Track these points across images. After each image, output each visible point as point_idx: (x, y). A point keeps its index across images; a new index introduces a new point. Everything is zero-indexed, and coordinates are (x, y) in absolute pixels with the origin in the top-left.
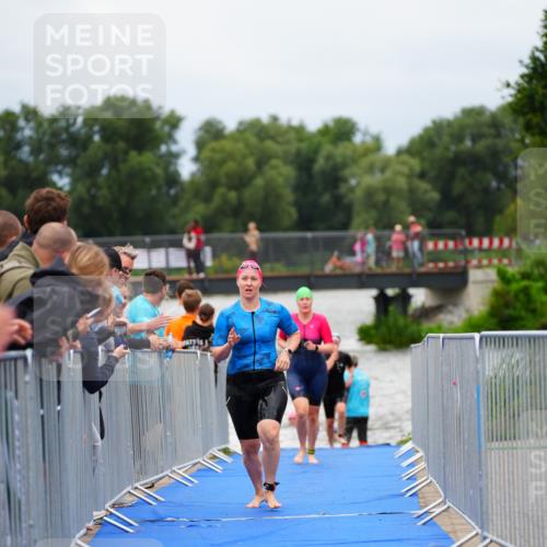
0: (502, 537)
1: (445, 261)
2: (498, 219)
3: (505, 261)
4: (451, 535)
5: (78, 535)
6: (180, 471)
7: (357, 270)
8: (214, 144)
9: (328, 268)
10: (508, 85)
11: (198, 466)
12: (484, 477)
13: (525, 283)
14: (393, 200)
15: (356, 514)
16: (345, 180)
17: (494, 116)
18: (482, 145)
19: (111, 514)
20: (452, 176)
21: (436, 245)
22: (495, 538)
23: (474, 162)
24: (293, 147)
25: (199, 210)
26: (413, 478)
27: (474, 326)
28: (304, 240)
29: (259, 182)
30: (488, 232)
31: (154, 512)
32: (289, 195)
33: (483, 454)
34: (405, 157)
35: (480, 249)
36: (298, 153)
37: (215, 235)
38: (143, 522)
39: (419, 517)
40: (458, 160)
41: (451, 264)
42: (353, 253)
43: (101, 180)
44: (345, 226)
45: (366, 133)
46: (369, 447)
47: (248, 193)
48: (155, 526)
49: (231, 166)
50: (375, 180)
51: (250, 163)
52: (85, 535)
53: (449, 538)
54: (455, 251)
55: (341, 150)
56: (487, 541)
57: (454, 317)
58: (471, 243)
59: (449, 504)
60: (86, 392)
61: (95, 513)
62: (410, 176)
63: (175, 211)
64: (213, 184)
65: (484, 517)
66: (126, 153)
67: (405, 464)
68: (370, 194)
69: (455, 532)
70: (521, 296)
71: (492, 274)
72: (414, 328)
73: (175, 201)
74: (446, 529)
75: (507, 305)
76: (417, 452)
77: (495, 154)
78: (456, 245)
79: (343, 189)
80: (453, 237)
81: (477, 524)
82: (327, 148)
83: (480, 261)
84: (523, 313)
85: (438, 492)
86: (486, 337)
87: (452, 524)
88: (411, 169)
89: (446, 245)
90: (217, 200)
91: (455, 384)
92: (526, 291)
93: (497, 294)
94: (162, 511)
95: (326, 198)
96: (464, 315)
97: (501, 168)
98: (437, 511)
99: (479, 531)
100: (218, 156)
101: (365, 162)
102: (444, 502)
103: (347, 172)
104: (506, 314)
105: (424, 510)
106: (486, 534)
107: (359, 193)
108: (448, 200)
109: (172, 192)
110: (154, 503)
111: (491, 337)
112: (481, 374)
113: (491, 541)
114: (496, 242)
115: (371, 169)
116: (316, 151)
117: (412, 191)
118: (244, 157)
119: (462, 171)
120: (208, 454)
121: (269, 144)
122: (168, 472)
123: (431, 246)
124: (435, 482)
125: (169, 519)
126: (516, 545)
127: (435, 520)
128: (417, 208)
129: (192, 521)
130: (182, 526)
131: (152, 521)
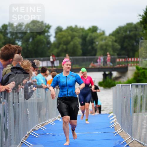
0: (137, 139)
2: (136, 53)
3: (138, 64)
4: (123, 138)
5: (23, 138)
6: (50, 121)
7: (98, 67)
8: (60, 33)
9: (90, 66)
10: (140, 15)
11: (55, 120)
12: (132, 123)
13: (143, 70)
14: (108, 48)
15: (98, 133)
16: (95, 43)
17: (135, 25)
18: (132, 33)
19: (32, 132)
20: (124, 41)
21: (119, 60)
22: (135, 139)
23: (130, 38)
24: (81, 34)
25: (56, 51)
26: (113, 123)
27: (130, 82)
28: (84, 59)
29: (72, 43)
30: (133, 56)
31: (43, 132)
32: (80, 47)
34: (111, 36)
35: (131, 61)
36: (82, 35)
37: (60, 58)
38: (40, 134)
39: (115, 133)
40: (125, 37)
41: (123, 65)
42: (97, 62)
43: (29, 43)
44: (95, 55)
45: (100, 30)
46: (101, 114)
47: (69, 46)
48: (44, 136)
49: (64, 39)
50: (103, 42)
51: (69, 38)
52: (25, 138)
54: (125, 62)
55: (94, 34)
57: (124, 79)
58: (129, 59)
59: (123, 130)
60: (25, 99)
61: (28, 132)
63: (49, 51)
64: (59, 44)
65: (132, 133)
66: (36, 35)
67: (111, 119)
68: (102, 46)
69: (124, 137)
70: (142, 74)
71: (135, 68)
72: (113, 82)
73: (49, 48)
74: (122, 136)
75: (139, 76)
76: (114, 116)
77: (135, 35)
78: (125, 60)
79: (94, 45)
80: (124, 58)
81: (130, 135)
82: (90, 34)
83: (131, 64)
84: (143, 79)
85: (120, 127)
86: (133, 85)
87: (124, 135)
88: (113, 40)
89: (122, 60)
90: (60, 48)
91: (124, 97)
92: (144, 73)
93: (136, 73)
94: (45, 132)
95: (90, 47)
96: (127, 79)
97: (137, 39)
98: (120, 132)
99: (131, 137)
100: (61, 36)
101: (100, 38)
102: (121, 129)
103: (95, 41)
104: (138, 79)
105: (116, 131)
106: (133, 138)
107: (99, 46)
108: (123, 48)
109: (49, 46)
110: (43, 129)
111: (134, 85)
112: (131, 95)
113: (134, 140)
114: (136, 59)
115: (102, 40)
116: (87, 35)
117: (113, 45)
118: (68, 36)
119: (126, 40)
120: (58, 116)
122: (47, 121)
123: (118, 60)
124: (119, 124)
125: (47, 134)
126: (141, 141)
127: (119, 134)
128: (114, 50)
129: (53, 134)
130: (51, 136)
131: (43, 134)
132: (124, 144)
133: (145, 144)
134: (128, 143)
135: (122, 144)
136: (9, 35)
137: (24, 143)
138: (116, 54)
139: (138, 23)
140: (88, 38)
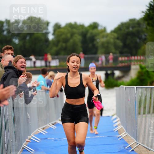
0: (142, 144)
1: (124, 63)
3: (142, 63)
4: (128, 143)
5: (24, 143)
8: (58, 30)
10: (143, 12)
12: (137, 127)
16: (96, 40)
18: (135, 29)
19: (33, 137)
20: (126, 38)
21: (122, 59)
22: (140, 144)
24: (81, 31)
25: (55, 49)
26: (117, 126)
27: (133, 83)
29: (71, 41)
30: (136, 54)
32: (80, 44)
33: (137, 119)
34: (113, 33)
35: (135, 60)
36: (82, 33)
38: (41, 139)
40: (128, 34)
41: (126, 64)
44: (96, 53)
45: (102, 26)
47: (68, 44)
49: (63, 36)
50: (104, 40)
51: (69, 35)
52: (26, 143)
53: (127, 144)
54: (128, 60)
55: (95, 31)
56: (138, 144)
57: (127, 79)
58: (132, 58)
59: (127, 134)
61: (28, 137)
62: (114, 39)
64: (58, 42)
67: (114, 122)
68: (103, 44)
69: (129, 142)
70: (146, 73)
73: (48, 46)
74: (126, 141)
75: (142, 75)
76: (117, 118)
77: (138, 32)
79: (95, 43)
80: (127, 56)
81: (135, 140)
82: (91, 31)
83: (134, 63)
85: (123, 130)
86: (138, 87)
87: (128, 139)
88: (114, 36)
89: (125, 59)
90: (60, 46)
91: (129, 100)
93: (139, 73)
94: (46, 136)
95: (90, 45)
97: (140, 36)
98: (124, 136)
99: (136, 142)
101: (101, 35)
102: (125, 133)
103: (96, 38)
105: (120, 135)
106: (138, 142)
107: (100, 44)
108: (125, 45)
110: (44, 134)
112: (136, 98)
113: (139, 145)
114: (139, 58)
115: (103, 37)
117: (115, 43)
118: (67, 34)
119: (129, 37)
122: (48, 125)
123: (120, 59)
124: (123, 127)
125: (49, 138)
126: (146, 146)
127: (123, 138)
128: (116, 47)
129: (55, 139)
130: (53, 140)
131: (44, 139)
132: (128, 149)
133: (151, 149)
134: (133, 147)
135: (127, 149)
136: (5, 33)
137: (25, 149)
138: (118, 52)
139: (141, 19)
140: (89, 35)
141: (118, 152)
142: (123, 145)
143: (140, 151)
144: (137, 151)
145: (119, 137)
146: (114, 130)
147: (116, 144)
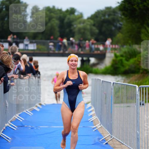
3: (116, 51)
5: (1, 132)
6: (28, 111)
20: (102, 26)
21: (98, 46)
22: (114, 137)
26: (91, 116)
29: (49, 25)
31: (21, 123)
32: (57, 29)
33: (112, 114)
34: (90, 20)
36: (60, 17)
37: (37, 41)
38: (18, 126)
40: (104, 21)
45: (78, 12)
48: (22, 128)
50: (81, 26)
51: (47, 19)
53: (102, 135)
55: (72, 17)
56: (112, 138)
59: (102, 125)
62: (90, 25)
68: (80, 29)
70: (120, 62)
71: (113, 55)
74: (101, 132)
75: (116, 64)
77: (114, 20)
79: (72, 28)
82: (68, 16)
85: (99, 122)
87: (103, 131)
88: (91, 23)
93: (114, 61)
94: (24, 124)
95: (67, 30)
97: (115, 24)
98: (99, 127)
99: (110, 135)
101: (79, 21)
102: (100, 125)
103: (73, 23)
106: (112, 136)
107: (77, 29)
108: (101, 33)
110: (21, 121)
113: (113, 138)
115: (80, 23)
116: (65, 17)
117: (91, 29)
119: (105, 25)
121: (52, 14)
122: (25, 111)
123: (96, 46)
124: (98, 118)
125: (26, 126)
126: (120, 140)
128: (92, 34)
129: (32, 127)
130: (30, 128)
131: (21, 126)
132: (103, 141)
133: (124, 144)
134: (107, 140)
135: (101, 141)
137: (2, 137)
139: (117, 8)
140: (66, 20)
141: (93, 144)
142: (97, 137)
143: (114, 144)
144: (111, 144)
145: (94, 128)
146: (89, 120)
147: (91, 135)
